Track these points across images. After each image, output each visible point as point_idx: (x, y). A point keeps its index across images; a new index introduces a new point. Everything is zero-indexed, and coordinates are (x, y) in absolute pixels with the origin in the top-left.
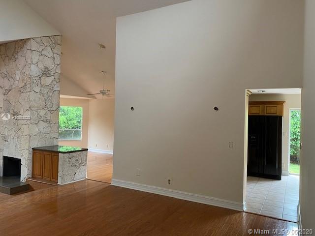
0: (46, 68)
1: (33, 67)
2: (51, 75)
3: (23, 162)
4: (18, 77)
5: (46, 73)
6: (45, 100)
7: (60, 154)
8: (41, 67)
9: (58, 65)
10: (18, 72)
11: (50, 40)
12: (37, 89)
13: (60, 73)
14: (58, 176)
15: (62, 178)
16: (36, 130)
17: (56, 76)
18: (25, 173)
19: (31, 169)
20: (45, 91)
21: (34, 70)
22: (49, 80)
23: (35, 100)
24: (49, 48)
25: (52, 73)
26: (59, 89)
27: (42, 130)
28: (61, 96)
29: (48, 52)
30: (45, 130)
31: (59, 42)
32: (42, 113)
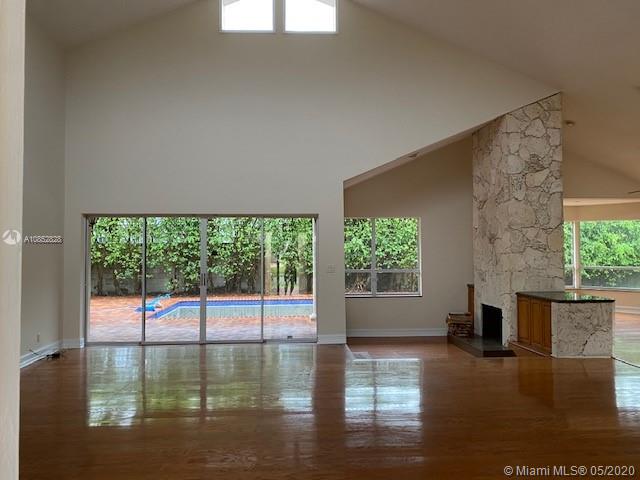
0: (534, 156)
1: (511, 159)
2: (543, 168)
3: (505, 314)
4: (493, 180)
5: (535, 165)
6: (536, 211)
7: (553, 303)
8: (525, 155)
9: (557, 147)
10: (493, 172)
11: (539, 108)
12: (520, 195)
13: (561, 160)
14: (551, 342)
15: (558, 347)
16: (520, 263)
17: (555, 167)
18: (508, 332)
19: (515, 327)
20: (534, 195)
21: (514, 165)
22: (540, 177)
23: (516, 213)
24: (538, 122)
25: (546, 164)
26: (560, 189)
27: (531, 262)
28: (567, 203)
29: (538, 128)
30: (537, 262)
31: (557, 106)
32: (531, 234)
